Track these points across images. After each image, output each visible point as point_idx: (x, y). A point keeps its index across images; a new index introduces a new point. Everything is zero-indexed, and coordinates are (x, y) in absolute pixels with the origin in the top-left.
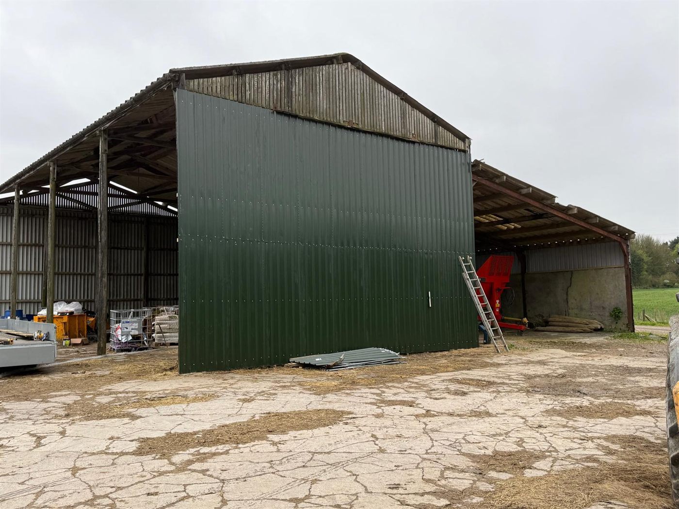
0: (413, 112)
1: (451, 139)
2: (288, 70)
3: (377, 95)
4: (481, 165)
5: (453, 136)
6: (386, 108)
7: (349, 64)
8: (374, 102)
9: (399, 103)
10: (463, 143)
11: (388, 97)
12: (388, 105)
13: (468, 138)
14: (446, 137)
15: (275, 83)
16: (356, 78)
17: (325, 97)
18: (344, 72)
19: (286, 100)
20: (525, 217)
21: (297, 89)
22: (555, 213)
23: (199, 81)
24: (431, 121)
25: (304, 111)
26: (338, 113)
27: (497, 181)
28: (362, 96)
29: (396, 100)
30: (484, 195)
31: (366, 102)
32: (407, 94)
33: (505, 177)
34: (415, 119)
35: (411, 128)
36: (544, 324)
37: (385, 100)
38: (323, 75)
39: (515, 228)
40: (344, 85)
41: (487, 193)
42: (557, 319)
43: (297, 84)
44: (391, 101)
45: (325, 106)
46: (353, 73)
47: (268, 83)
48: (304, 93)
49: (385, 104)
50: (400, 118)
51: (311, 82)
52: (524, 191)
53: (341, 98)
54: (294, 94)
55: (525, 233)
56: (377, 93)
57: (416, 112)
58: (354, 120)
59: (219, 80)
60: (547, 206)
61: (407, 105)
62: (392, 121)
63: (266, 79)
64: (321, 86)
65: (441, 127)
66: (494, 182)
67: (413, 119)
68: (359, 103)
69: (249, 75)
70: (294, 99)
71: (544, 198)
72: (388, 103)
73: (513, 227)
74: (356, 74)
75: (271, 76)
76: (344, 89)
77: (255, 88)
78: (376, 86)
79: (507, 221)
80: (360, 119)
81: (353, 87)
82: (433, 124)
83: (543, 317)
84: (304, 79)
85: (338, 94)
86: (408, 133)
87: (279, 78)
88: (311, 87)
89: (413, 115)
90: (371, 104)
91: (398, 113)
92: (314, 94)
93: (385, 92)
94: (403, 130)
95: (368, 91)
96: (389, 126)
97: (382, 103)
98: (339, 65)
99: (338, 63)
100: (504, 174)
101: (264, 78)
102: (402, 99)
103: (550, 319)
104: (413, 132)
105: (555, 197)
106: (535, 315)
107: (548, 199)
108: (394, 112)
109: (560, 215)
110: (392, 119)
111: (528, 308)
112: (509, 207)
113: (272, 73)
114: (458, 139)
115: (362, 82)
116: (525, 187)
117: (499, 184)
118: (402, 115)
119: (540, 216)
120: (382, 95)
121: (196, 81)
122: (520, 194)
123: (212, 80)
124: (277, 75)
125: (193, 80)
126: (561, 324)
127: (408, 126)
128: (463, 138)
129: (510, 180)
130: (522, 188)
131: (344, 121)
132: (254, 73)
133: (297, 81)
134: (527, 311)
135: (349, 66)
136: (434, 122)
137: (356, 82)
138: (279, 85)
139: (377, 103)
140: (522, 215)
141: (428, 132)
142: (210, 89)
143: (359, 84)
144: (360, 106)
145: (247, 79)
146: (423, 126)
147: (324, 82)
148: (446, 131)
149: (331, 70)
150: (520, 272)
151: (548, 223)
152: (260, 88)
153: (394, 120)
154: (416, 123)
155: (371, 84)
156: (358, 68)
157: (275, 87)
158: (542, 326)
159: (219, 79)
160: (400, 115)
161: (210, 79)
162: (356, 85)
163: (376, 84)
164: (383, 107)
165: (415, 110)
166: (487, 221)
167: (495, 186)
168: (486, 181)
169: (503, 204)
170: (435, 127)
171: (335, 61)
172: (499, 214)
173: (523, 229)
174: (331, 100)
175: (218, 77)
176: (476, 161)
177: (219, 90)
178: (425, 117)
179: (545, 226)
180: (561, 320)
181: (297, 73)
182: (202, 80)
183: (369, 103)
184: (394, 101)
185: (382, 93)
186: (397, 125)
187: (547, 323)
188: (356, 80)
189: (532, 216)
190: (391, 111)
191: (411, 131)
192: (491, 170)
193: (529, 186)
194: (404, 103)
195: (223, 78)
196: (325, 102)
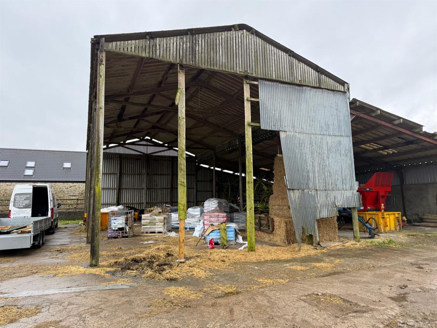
0: (299, 64)
1: (332, 84)
2: (192, 35)
3: (268, 52)
4: (358, 102)
5: (334, 82)
6: (276, 61)
7: (245, 31)
8: (266, 57)
9: (287, 58)
10: (342, 87)
11: (278, 54)
12: (278, 60)
13: (347, 83)
14: (328, 83)
15: (181, 44)
16: (250, 40)
17: (224, 54)
18: (240, 36)
19: (190, 56)
20: (399, 144)
21: (200, 49)
22: (423, 138)
23: (116, 44)
24: (315, 71)
25: (206, 64)
26: (235, 66)
27: (373, 115)
28: (256, 54)
29: (285, 56)
30: (365, 129)
31: (259, 57)
32: (293, 52)
33: (379, 111)
34: (302, 69)
35: (298, 77)
36: (420, 220)
37: (276, 56)
38: (222, 38)
39: (393, 152)
40: (240, 45)
41: (368, 126)
42: (430, 217)
43: (200, 45)
44: (280, 57)
45: (224, 61)
46: (248, 37)
47: (175, 44)
48: (206, 51)
49: (276, 59)
50: (288, 69)
51: (212, 43)
52: (397, 122)
53: (238, 55)
54: (197, 52)
55: (401, 156)
56: (268, 51)
57: (302, 65)
58: (249, 70)
59: (134, 43)
60: (416, 133)
61: (294, 59)
62: (281, 71)
63: (173, 41)
64: (221, 46)
65: (323, 76)
66: (371, 116)
67: (299, 69)
68: (253, 58)
69: (159, 38)
70: (197, 56)
71: (414, 127)
72: (278, 58)
73: (391, 152)
74: (250, 37)
75: (178, 39)
76: (240, 48)
77: (164, 48)
78: (268, 46)
79: (386, 148)
80: (254, 70)
81: (248, 47)
82: (317, 73)
83: (419, 215)
84: (206, 41)
85: (235, 52)
86: (296, 80)
87: (185, 40)
88: (212, 47)
89: (299, 67)
90: (264, 58)
91: (287, 66)
92: (215, 52)
93: (275, 51)
94: (291, 77)
95: (261, 50)
96: (279, 75)
97: (273, 58)
98: (236, 31)
99: (236, 30)
100: (378, 109)
101: (172, 41)
102: (290, 55)
103: (425, 217)
104: (300, 79)
105: (423, 126)
106: (412, 214)
107: (416, 128)
108: (283, 64)
109: (428, 140)
110: (281, 70)
111: (407, 209)
112: (386, 136)
113: (179, 37)
114: (338, 84)
115: (256, 43)
116: (397, 119)
117: (375, 117)
118: (290, 67)
119: (411, 142)
120: (273, 53)
121: (114, 43)
122: (394, 125)
123: (128, 43)
124: (183, 38)
125: (111, 43)
126: (433, 221)
127: (295, 75)
128: (343, 83)
129: (384, 113)
130: (395, 120)
131: (240, 72)
132: (163, 37)
133: (200, 42)
134: (406, 211)
135: (244, 32)
136: (318, 72)
137: (250, 44)
138: (185, 46)
139: (268, 58)
140: (397, 143)
141: (313, 79)
142: (126, 49)
143: (253, 45)
144: (253, 60)
145: (157, 41)
146: (308, 75)
147: (223, 43)
148: (328, 78)
149: (229, 35)
150: (399, 184)
151: (418, 148)
152: (168, 48)
153: (283, 71)
154: (302, 72)
155: (263, 45)
156: (252, 33)
157: (182, 47)
158: (418, 222)
159: (133, 41)
160: (288, 67)
161: (126, 42)
162: (250, 45)
163: (268, 45)
164: (273, 61)
165: (301, 63)
166: (372, 149)
167: (372, 119)
168: (364, 115)
169: (382, 134)
170: (318, 75)
171: (233, 29)
172: (378, 142)
173: (399, 153)
174: (229, 56)
175: (133, 40)
176: (354, 99)
177: (133, 49)
178: (310, 68)
179: (416, 150)
180: (432, 218)
181: (200, 37)
182: (119, 42)
183: (261, 58)
184: (283, 57)
185: (273, 51)
186: (286, 74)
187: (421, 220)
188: (250, 42)
189: (405, 143)
190: (281, 64)
191: (298, 78)
192: (367, 106)
193: (400, 118)
194: (292, 58)
195: (137, 41)
196: (224, 57)
